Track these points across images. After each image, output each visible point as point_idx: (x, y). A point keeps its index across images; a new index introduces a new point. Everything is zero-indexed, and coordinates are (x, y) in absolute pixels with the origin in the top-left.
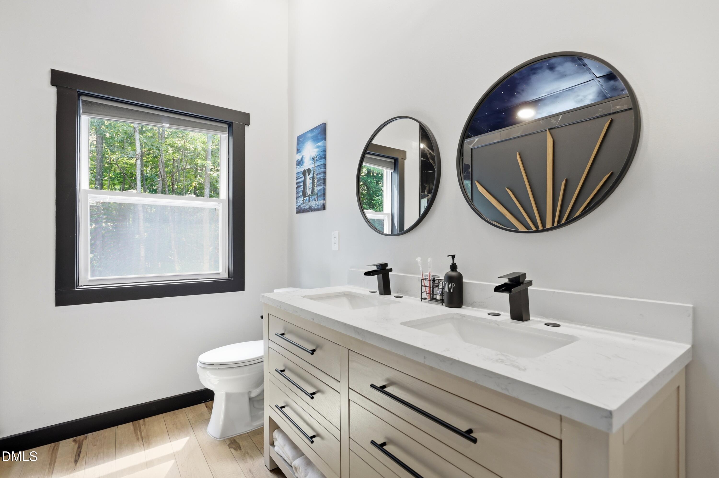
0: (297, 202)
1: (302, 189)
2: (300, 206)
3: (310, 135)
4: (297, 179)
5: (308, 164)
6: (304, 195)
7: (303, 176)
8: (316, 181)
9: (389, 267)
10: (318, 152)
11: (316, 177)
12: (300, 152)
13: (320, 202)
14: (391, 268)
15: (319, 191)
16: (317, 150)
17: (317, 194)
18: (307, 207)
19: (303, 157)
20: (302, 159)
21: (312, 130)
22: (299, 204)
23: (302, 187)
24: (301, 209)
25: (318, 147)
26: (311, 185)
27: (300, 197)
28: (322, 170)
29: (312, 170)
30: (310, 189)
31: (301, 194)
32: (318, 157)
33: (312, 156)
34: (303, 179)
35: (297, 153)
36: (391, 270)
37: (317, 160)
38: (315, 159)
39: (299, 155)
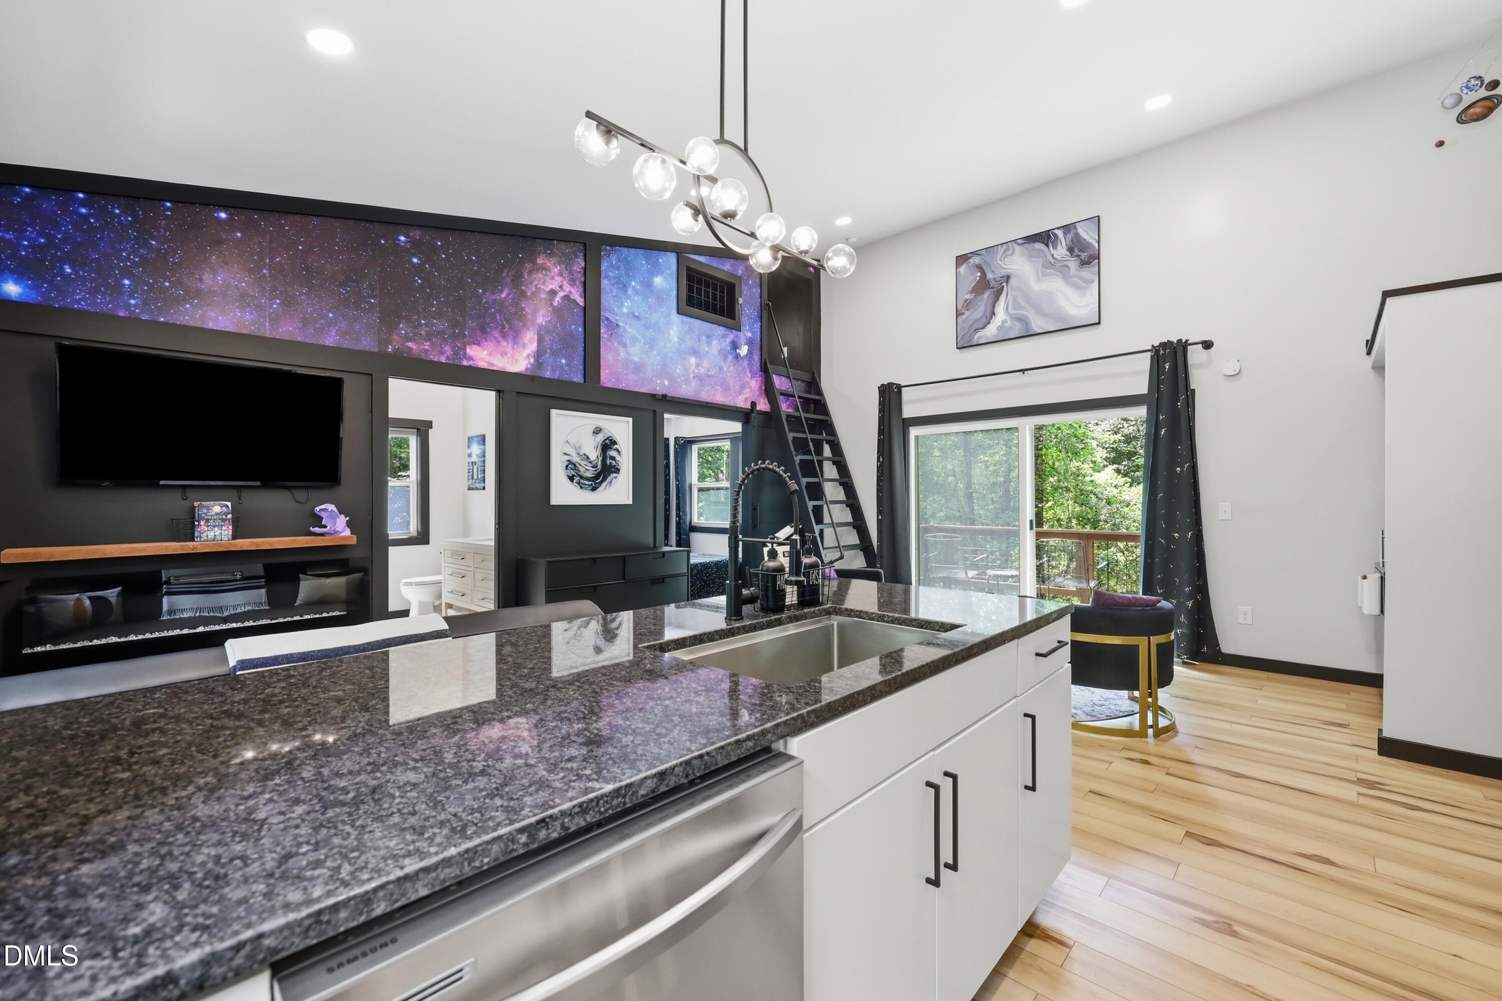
1: (471, 474)
3: (476, 439)
4: (468, 466)
5: (475, 458)
6: (472, 478)
7: (471, 465)
11: (480, 468)
12: (470, 448)
16: (479, 450)
17: (480, 479)
18: (474, 487)
19: (472, 452)
21: (477, 436)
22: (469, 484)
24: (471, 487)
26: (476, 473)
29: (477, 463)
30: (475, 475)
33: (477, 454)
34: (472, 467)
35: (468, 448)
38: (479, 456)
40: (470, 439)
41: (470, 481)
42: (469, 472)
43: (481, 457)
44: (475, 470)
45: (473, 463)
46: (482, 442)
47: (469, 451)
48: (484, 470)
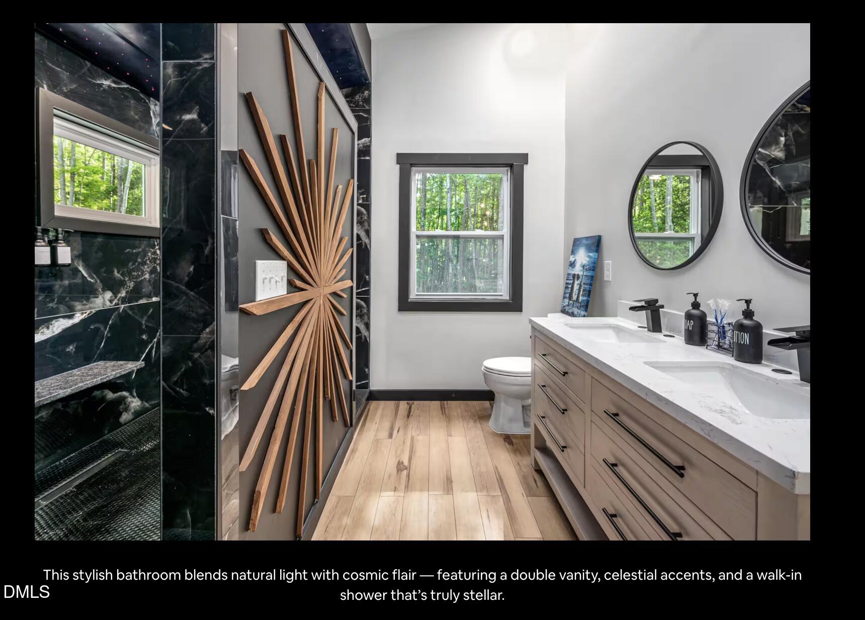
0: (563, 301)
1: (569, 292)
2: (564, 306)
3: (584, 241)
4: (567, 280)
5: (578, 270)
6: (570, 298)
7: (572, 278)
8: (582, 290)
9: (659, 303)
10: (588, 262)
11: (583, 286)
12: (574, 254)
13: (582, 312)
14: (662, 304)
15: (583, 301)
16: (588, 259)
17: (581, 303)
18: (570, 311)
19: (575, 260)
20: (574, 261)
21: (587, 238)
22: (565, 305)
23: (570, 289)
24: (565, 309)
25: (589, 257)
26: (577, 291)
27: (566, 298)
28: (589, 282)
29: (581, 277)
30: (575, 294)
31: (568, 295)
32: (588, 267)
33: (583, 264)
34: (572, 282)
35: (571, 255)
36: (662, 307)
37: (586, 270)
38: (585, 267)
39: (573, 257)
40: (576, 243)
41: (567, 301)
42: (566, 288)
43: (590, 270)
44: (576, 287)
45: (575, 277)
46: (594, 248)
47: (572, 259)
48: (590, 291)
